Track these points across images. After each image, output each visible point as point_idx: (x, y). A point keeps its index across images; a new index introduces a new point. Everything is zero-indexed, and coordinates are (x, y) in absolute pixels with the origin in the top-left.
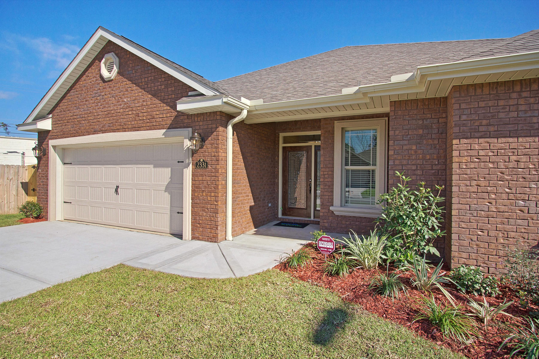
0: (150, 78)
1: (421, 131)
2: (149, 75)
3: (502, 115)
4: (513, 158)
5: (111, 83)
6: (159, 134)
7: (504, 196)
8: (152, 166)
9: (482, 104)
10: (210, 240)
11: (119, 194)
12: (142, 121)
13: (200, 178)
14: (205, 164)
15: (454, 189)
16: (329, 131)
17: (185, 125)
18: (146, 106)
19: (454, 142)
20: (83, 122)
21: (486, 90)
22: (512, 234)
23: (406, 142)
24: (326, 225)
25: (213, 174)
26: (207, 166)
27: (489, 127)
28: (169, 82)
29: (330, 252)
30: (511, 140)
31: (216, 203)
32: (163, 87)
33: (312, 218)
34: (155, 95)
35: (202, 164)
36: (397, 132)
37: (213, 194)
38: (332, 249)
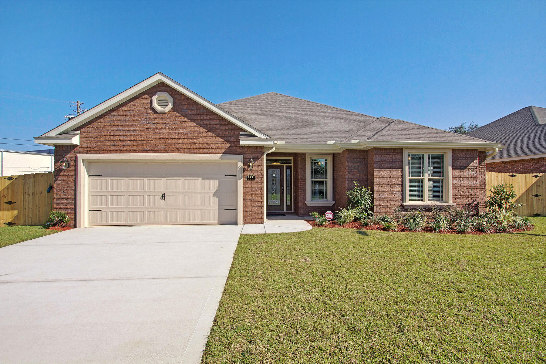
0: (205, 118)
1: (358, 164)
2: (206, 116)
3: (388, 160)
4: (392, 176)
5: (164, 115)
6: (217, 157)
7: (389, 190)
8: (201, 178)
9: (383, 156)
10: (257, 223)
11: (166, 199)
12: (198, 147)
13: (250, 186)
14: (253, 178)
15: (375, 188)
16: (303, 159)
17: (237, 152)
18: (202, 137)
19: (374, 170)
20: (129, 142)
21: (384, 151)
22: (392, 204)
23: (353, 168)
24: (302, 212)
25: (259, 183)
26: (255, 179)
27: (385, 165)
28: (223, 124)
29: (331, 218)
30: (391, 170)
31: (262, 201)
32: (218, 126)
33: (285, 211)
34: (210, 130)
35: (251, 177)
36: (349, 163)
37: (259, 195)
38: (332, 217)
